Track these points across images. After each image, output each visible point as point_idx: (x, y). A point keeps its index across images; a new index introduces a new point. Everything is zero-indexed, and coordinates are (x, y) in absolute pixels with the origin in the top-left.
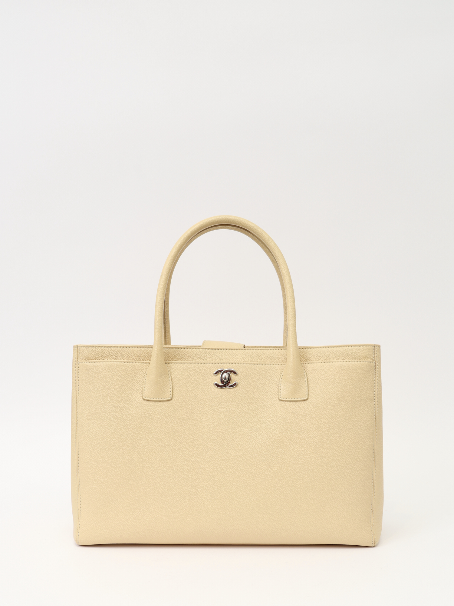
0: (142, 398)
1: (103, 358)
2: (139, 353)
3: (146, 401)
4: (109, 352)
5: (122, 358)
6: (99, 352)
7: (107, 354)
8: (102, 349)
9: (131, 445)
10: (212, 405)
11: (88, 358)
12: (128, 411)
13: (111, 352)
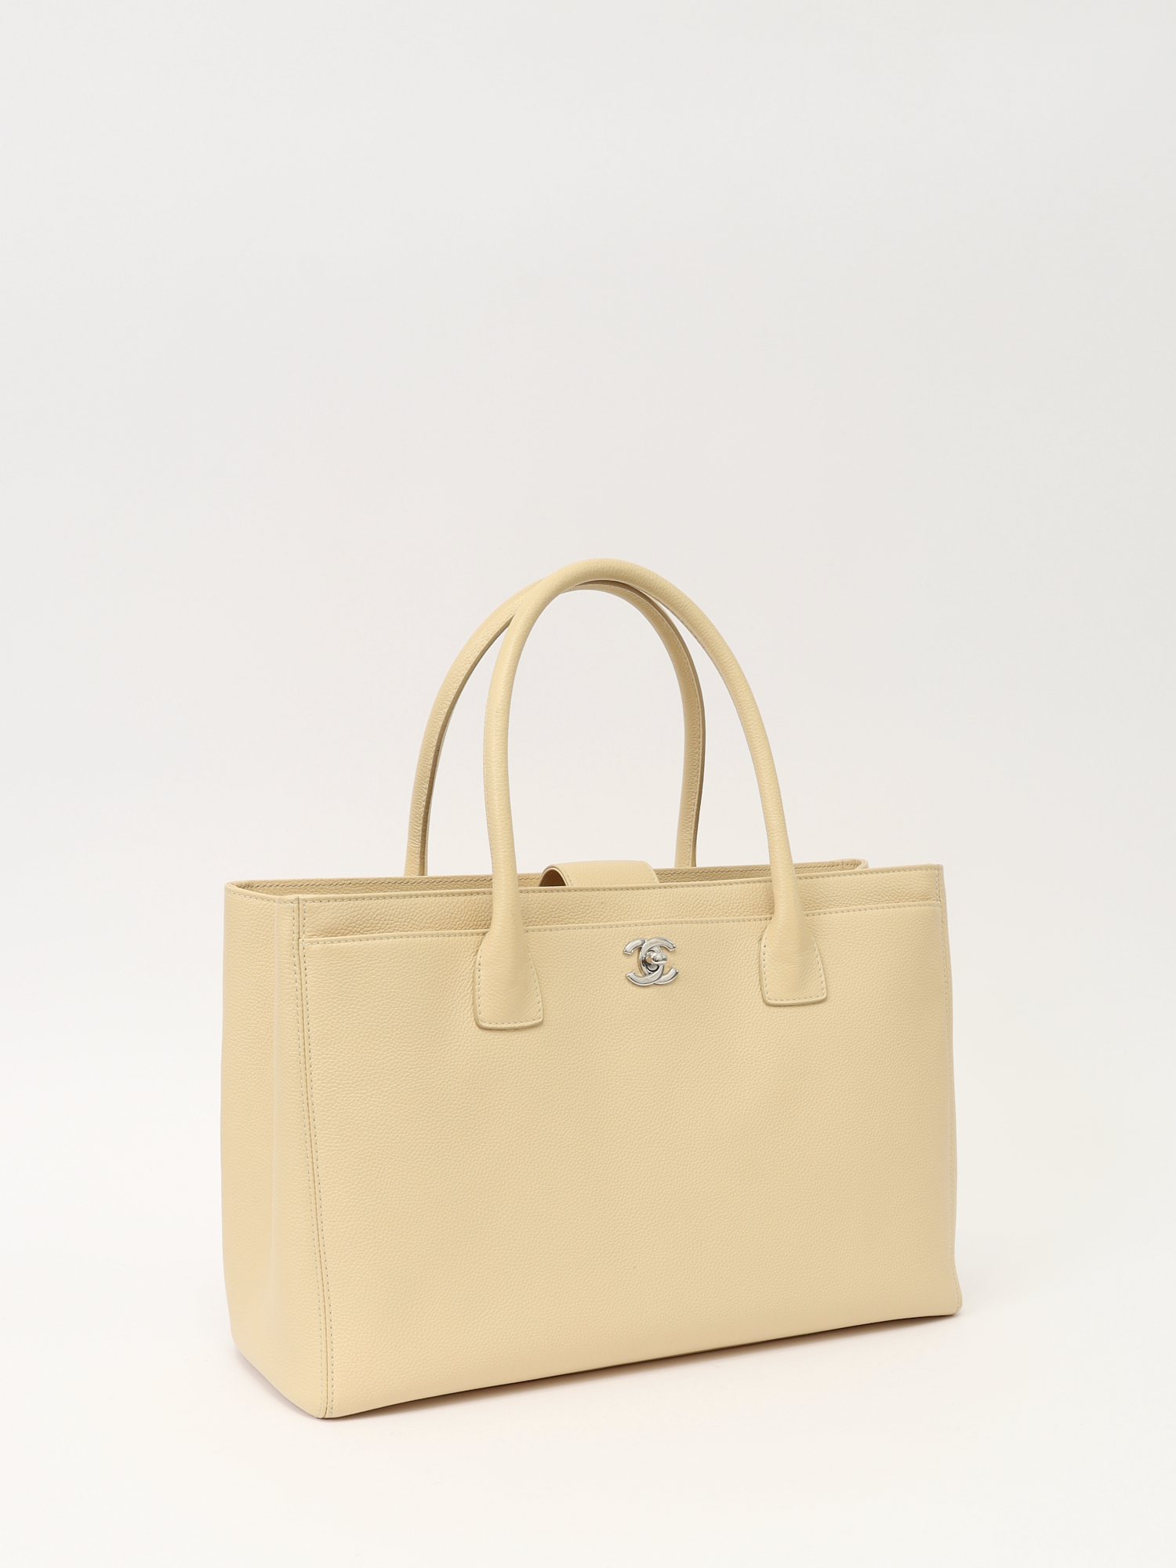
0: (474, 1023)
1: (365, 929)
2: (447, 909)
3: (485, 1032)
4: (378, 912)
5: (410, 925)
6: (355, 914)
7: (375, 915)
8: (363, 904)
9: (461, 1145)
10: (627, 1029)
11: (330, 932)
12: (447, 1061)
13: (383, 910)
